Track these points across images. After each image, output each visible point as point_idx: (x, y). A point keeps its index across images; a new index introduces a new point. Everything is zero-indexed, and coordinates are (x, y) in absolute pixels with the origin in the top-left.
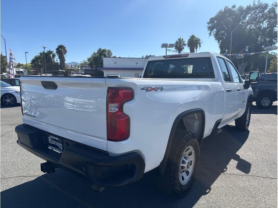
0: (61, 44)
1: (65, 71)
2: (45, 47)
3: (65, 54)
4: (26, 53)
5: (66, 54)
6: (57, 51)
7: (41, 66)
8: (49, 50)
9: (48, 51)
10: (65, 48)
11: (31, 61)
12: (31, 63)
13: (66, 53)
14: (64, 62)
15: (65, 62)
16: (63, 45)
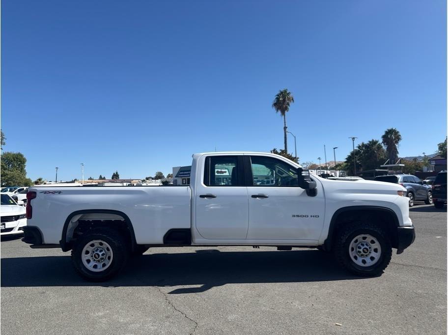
0: (390, 128)
1: (403, 165)
2: (354, 137)
3: (397, 142)
4: (334, 148)
5: (400, 142)
6: (383, 140)
7: (360, 165)
8: (371, 140)
9: (370, 142)
10: (398, 132)
11: (346, 159)
12: (345, 162)
13: (399, 140)
14: (397, 157)
15: (398, 155)
16: (394, 129)
